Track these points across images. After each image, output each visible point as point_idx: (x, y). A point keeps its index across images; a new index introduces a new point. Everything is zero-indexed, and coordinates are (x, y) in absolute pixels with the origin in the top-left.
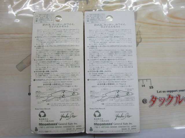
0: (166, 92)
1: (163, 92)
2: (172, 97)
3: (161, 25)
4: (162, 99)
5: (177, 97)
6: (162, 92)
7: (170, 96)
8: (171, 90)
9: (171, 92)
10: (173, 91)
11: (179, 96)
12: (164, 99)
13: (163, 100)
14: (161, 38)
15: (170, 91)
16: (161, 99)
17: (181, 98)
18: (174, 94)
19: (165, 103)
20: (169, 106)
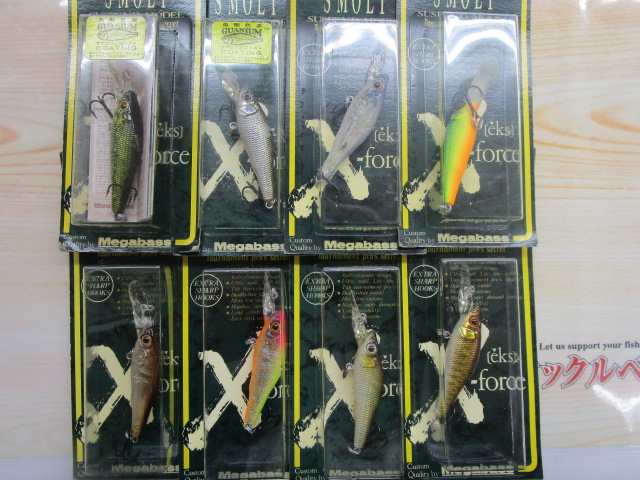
0: (566, 347)
1: (558, 347)
2: (583, 365)
3: (568, 147)
4: (552, 369)
5: (597, 364)
6: (554, 347)
7: (575, 361)
8: (582, 342)
9: (582, 350)
10: (584, 347)
11: (603, 361)
12: (559, 368)
13: (555, 370)
14: (566, 187)
15: (579, 347)
16: (549, 369)
17: (609, 366)
18: (589, 356)
19: (562, 379)
20: (571, 387)
